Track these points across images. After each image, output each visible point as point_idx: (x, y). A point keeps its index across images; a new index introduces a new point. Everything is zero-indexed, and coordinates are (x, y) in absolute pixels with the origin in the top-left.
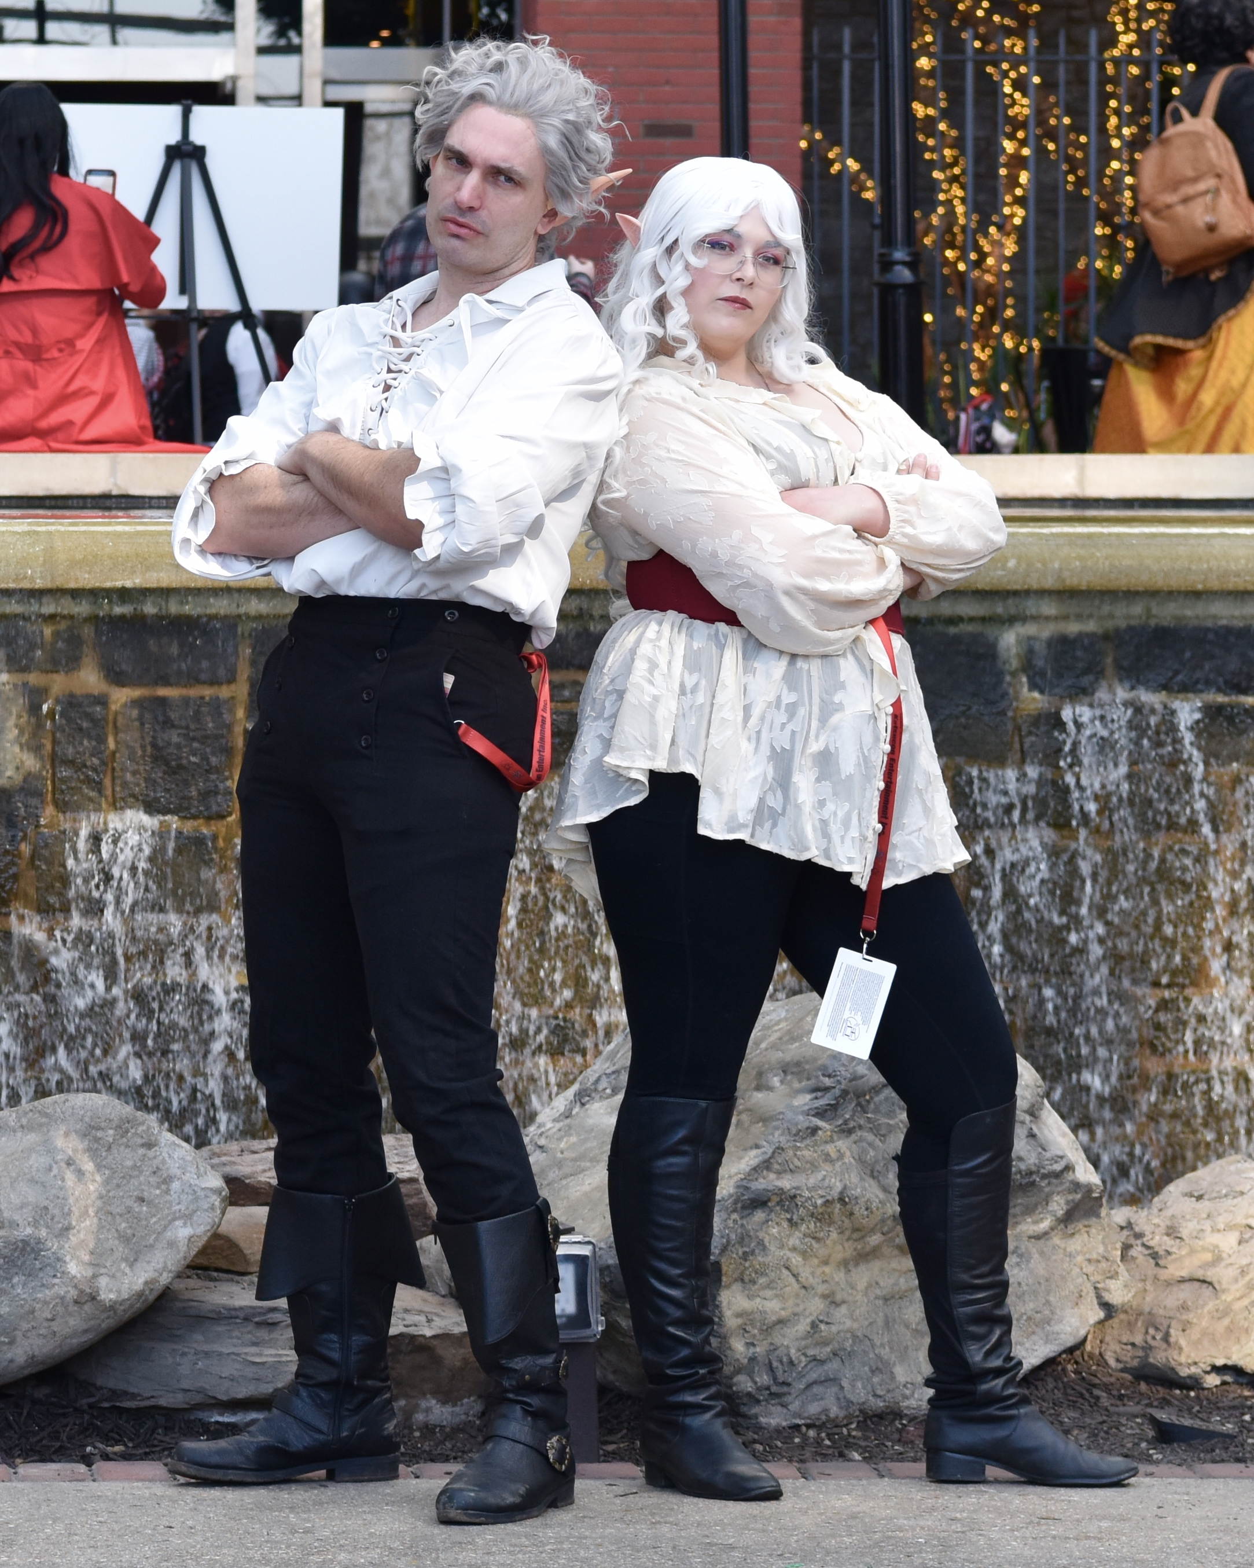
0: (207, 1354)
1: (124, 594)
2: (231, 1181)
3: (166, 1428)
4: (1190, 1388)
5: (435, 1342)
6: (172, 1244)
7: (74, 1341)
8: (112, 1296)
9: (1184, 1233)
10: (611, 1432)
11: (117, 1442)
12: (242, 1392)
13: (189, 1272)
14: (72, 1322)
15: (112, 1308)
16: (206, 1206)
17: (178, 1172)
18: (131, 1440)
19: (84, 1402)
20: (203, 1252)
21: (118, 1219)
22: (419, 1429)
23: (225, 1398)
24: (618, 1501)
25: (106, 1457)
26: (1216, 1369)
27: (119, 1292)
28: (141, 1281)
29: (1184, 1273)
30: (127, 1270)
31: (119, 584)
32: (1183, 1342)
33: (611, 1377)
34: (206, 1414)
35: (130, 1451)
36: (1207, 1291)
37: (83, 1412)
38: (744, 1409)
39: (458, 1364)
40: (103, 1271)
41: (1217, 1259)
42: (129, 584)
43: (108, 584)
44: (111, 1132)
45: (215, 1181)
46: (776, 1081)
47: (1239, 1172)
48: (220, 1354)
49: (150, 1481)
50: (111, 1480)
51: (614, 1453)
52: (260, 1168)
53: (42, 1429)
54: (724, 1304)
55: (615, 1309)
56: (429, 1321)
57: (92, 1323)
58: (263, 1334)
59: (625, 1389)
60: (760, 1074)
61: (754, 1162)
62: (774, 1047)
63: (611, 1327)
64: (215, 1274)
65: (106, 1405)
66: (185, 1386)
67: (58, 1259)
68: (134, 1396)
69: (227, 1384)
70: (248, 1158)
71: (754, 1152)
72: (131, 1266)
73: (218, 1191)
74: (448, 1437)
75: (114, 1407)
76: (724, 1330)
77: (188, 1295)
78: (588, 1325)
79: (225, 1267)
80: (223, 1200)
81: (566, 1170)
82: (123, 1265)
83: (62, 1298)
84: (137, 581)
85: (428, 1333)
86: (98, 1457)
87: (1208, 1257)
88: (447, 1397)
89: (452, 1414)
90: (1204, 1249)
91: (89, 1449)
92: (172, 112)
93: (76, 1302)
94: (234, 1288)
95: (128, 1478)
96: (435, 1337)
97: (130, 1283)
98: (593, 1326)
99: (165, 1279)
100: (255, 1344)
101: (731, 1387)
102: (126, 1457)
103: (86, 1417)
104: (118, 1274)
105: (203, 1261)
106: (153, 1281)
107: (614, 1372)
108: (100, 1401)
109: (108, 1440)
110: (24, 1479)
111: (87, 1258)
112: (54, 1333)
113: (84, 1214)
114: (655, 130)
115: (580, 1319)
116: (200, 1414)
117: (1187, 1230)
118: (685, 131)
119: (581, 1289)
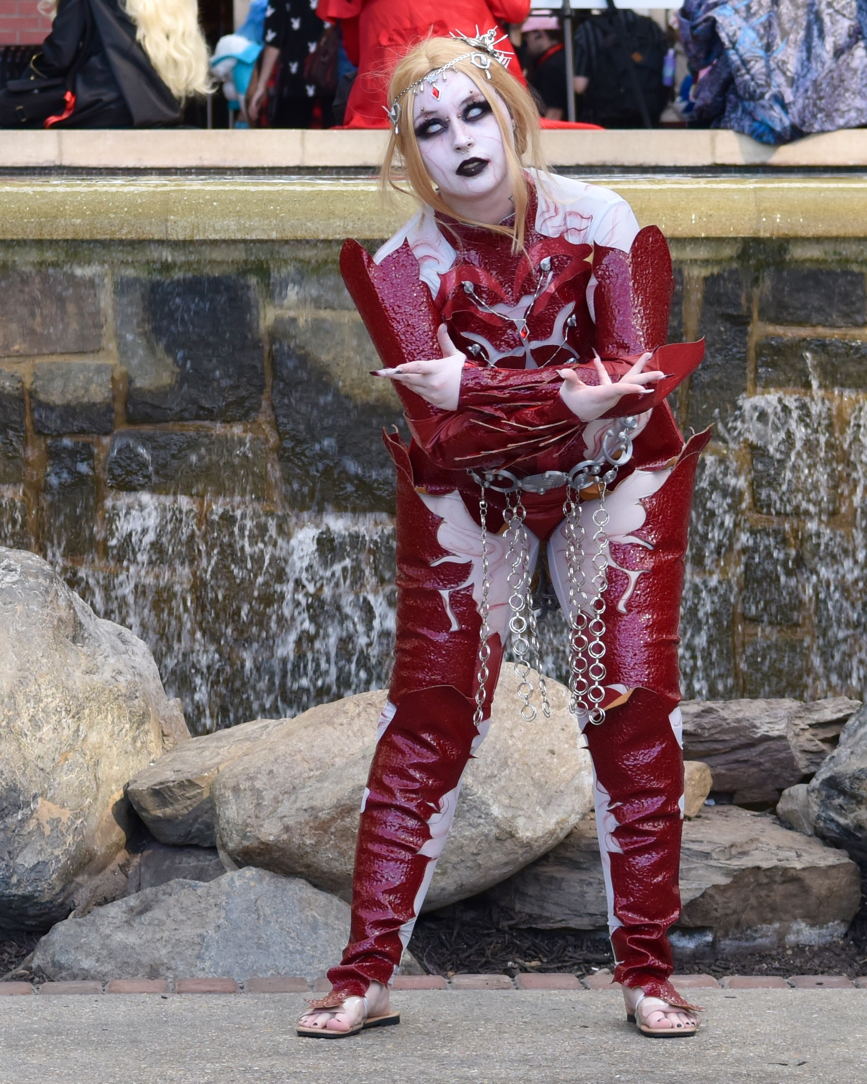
3: (575, 947)
5: (805, 874)
6: (578, 791)
7: (497, 872)
8: (528, 834)
11: (533, 958)
14: (495, 856)
15: (528, 845)
18: (546, 956)
19: (505, 924)
21: (533, 770)
22: (792, 948)
25: (524, 970)
27: (534, 830)
28: (553, 821)
30: (541, 812)
35: (545, 966)
37: (504, 932)
39: (824, 892)
49: (565, 989)
50: (531, 988)
53: (470, 947)
56: (799, 856)
57: (512, 857)
65: (523, 927)
66: (592, 911)
67: (483, 803)
68: (548, 919)
72: (544, 809)
74: (815, 955)
75: (531, 929)
77: (592, 834)
82: (538, 808)
83: (486, 836)
85: (798, 866)
86: (518, 970)
88: (814, 920)
89: (820, 935)
91: (510, 963)
93: (498, 839)
95: (546, 987)
96: (804, 869)
97: (544, 823)
99: (574, 819)
102: (540, 970)
103: (507, 937)
104: (534, 816)
106: (563, 821)
108: (517, 924)
109: (527, 956)
110: (457, 987)
111: (507, 801)
112: (479, 866)
113: (504, 765)
116: (604, 935)
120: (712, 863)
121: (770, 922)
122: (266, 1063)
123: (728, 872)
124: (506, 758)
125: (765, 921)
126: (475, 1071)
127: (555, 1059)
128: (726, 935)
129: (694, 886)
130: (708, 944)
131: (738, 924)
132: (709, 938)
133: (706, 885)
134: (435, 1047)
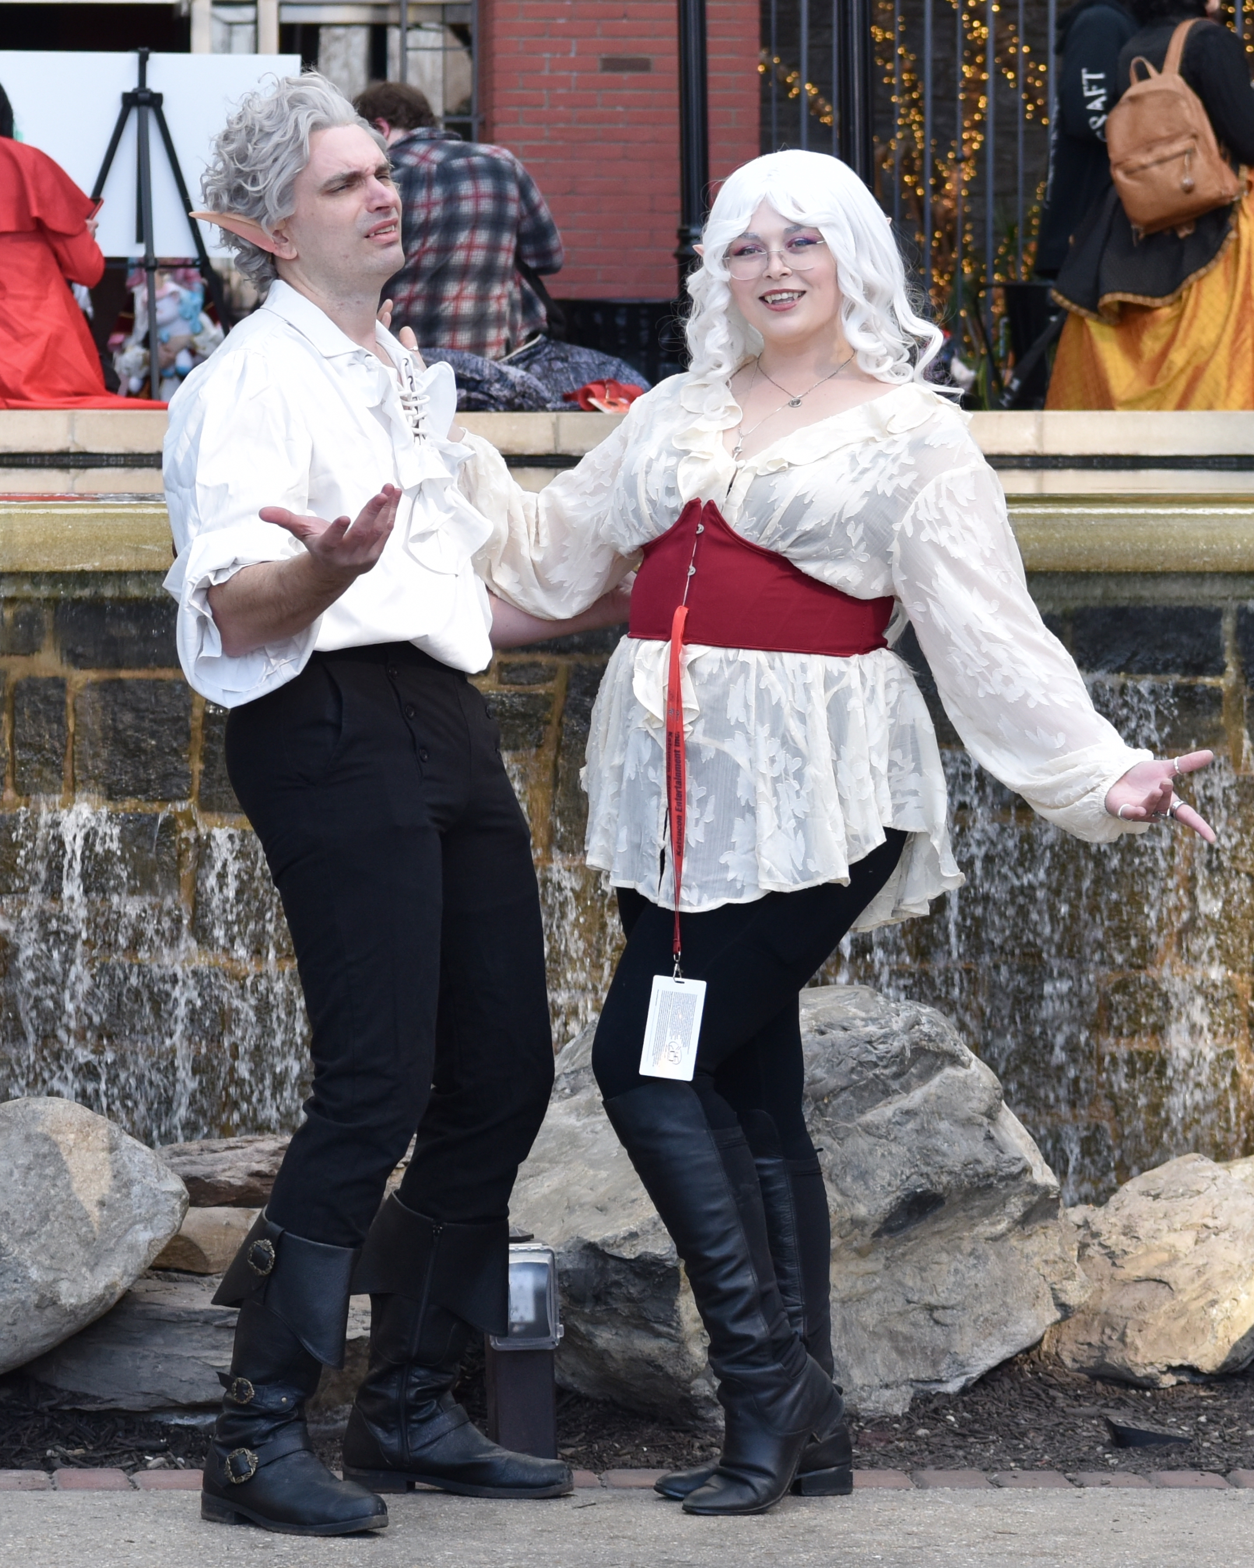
0: (168, 1357)
1: (82, 577)
2: (190, 1181)
3: (126, 1431)
4: (1146, 1388)
6: (132, 1248)
7: (35, 1345)
8: (73, 1301)
9: (1141, 1233)
10: (569, 1434)
11: (77, 1445)
12: (202, 1395)
13: (150, 1273)
14: (32, 1327)
15: (73, 1312)
16: (167, 1210)
17: (139, 1176)
18: (91, 1443)
19: (45, 1405)
20: (163, 1254)
21: (79, 1224)
23: (184, 1402)
24: (576, 1513)
25: (67, 1462)
26: (1171, 1369)
27: (79, 1296)
28: (102, 1285)
29: (1141, 1273)
30: (88, 1275)
31: (78, 567)
32: (1139, 1343)
33: (569, 1379)
34: (167, 1416)
35: (91, 1454)
36: (1163, 1292)
37: (43, 1415)
38: (702, 1412)
40: (63, 1275)
41: (1174, 1259)
42: (88, 567)
43: (68, 568)
44: (72, 1136)
45: (176, 1185)
47: (1196, 1171)
48: (180, 1358)
49: (111, 1489)
50: (71, 1489)
51: (572, 1457)
52: (220, 1167)
54: (683, 1309)
55: (573, 1313)
57: (52, 1327)
58: (223, 1337)
59: (583, 1390)
63: (570, 1331)
64: (175, 1275)
65: (66, 1407)
66: (145, 1389)
67: (19, 1264)
68: (94, 1399)
69: (186, 1387)
70: (208, 1157)
72: (92, 1270)
73: (178, 1195)
75: (74, 1410)
76: (681, 1335)
77: (148, 1297)
78: (547, 1333)
79: (184, 1267)
80: (183, 1203)
82: (84, 1270)
83: (23, 1303)
84: (97, 564)
86: (58, 1462)
87: (1165, 1256)
90: (1161, 1249)
91: (49, 1452)
92: (128, 59)
93: (38, 1307)
94: (195, 1289)
95: (89, 1487)
97: (91, 1287)
98: (552, 1334)
99: (124, 1284)
100: (215, 1347)
101: (688, 1391)
102: (86, 1462)
103: (47, 1420)
104: (79, 1279)
105: (164, 1262)
106: (114, 1285)
107: (573, 1375)
108: (60, 1404)
109: (68, 1443)
111: (48, 1262)
112: (15, 1337)
113: (45, 1218)
114: (612, 64)
115: (539, 1327)
116: (159, 1417)
117: (1143, 1229)
118: (643, 65)
119: (540, 1297)
124: (47, 1212)
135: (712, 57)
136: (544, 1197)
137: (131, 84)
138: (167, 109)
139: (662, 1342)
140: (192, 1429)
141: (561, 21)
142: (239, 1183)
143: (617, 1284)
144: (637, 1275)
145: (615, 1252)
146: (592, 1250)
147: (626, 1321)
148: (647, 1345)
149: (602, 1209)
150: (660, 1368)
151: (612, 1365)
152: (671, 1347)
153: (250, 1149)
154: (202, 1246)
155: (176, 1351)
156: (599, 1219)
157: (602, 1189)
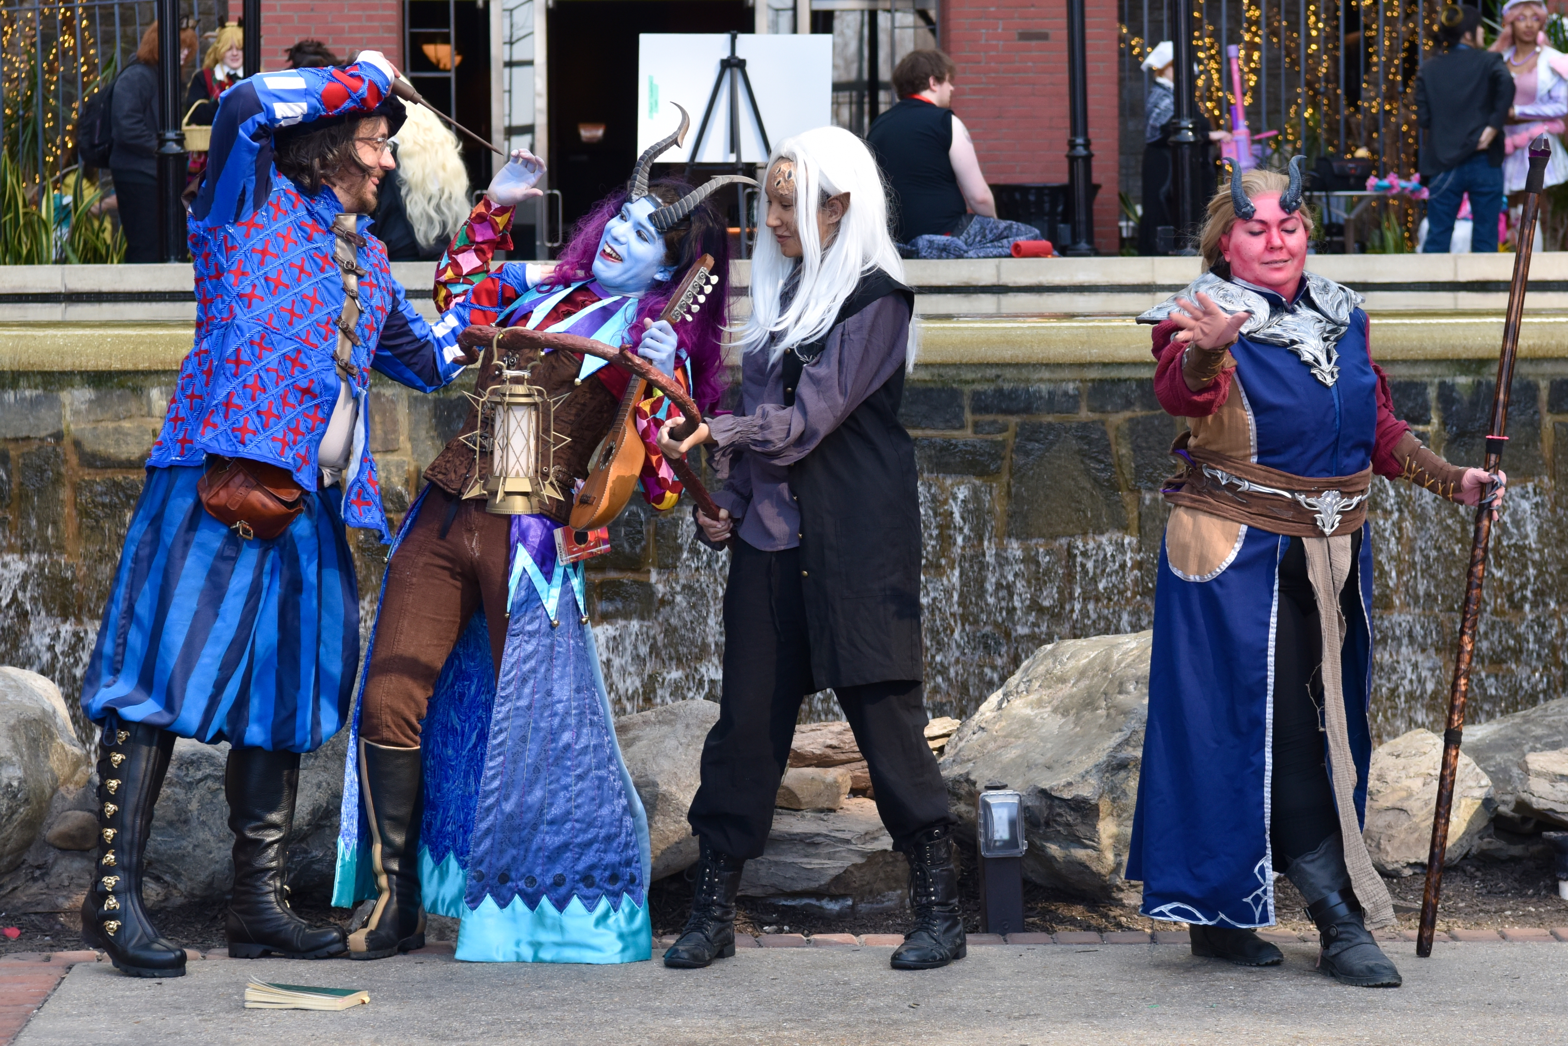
0: (776, 863)
3: (752, 909)
4: (1393, 877)
9: (1389, 779)
12: (799, 887)
23: (788, 890)
26: (1409, 865)
29: (1389, 804)
32: (1389, 849)
33: (1031, 875)
34: (778, 899)
36: (1403, 816)
41: (1410, 795)
46: (1131, 688)
47: (1423, 740)
48: (785, 863)
51: (1033, 925)
54: (1101, 831)
55: (1033, 833)
58: (812, 850)
59: (1039, 881)
60: (1121, 684)
61: (1119, 741)
62: (1129, 666)
63: (1031, 844)
66: (763, 883)
69: (789, 881)
71: (1118, 734)
76: (1101, 847)
78: (1017, 846)
81: (999, 743)
87: (1404, 794)
90: (1401, 789)
92: (725, 38)
94: (792, 820)
98: (1020, 847)
100: (806, 856)
101: (1105, 881)
107: (1033, 872)
114: (1026, 36)
115: (1012, 842)
116: (773, 900)
117: (1390, 776)
118: (1044, 37)
119: (1012, 824)
120: (852, 847)
121: (895, 889)
122: (525, 1016)
123: (862, 854)
125: (890, 889)
126: (679, 1021)
127: (738, 1010)
128: (862, 900)
129: (839, 864)
130: (849, 907)
131: (871, 892)
132: (850, 903)
133: (847, 864)
134: (649, 999)
135: (1088, 31)
136: (1013, 760)
137: (726, 54)
138: (749, 69)
139: (1090, 851)
140: (794, 907)
141: (992, 9)
142: (818, 752)
143: (1060, 815)
144: (1072, 809)
145: (1057, 794)
146: (1044, 794)
147: (1066, 838)
148: (1080, 854)
149: (1049, 768)
150: (1087, 867)
151: (1057, 866)
152: (1094, 853)
153: (825, 731)
154: (797, 792)
155: (783, 858)
156: (1048, 774)
157: (1049, 755)
